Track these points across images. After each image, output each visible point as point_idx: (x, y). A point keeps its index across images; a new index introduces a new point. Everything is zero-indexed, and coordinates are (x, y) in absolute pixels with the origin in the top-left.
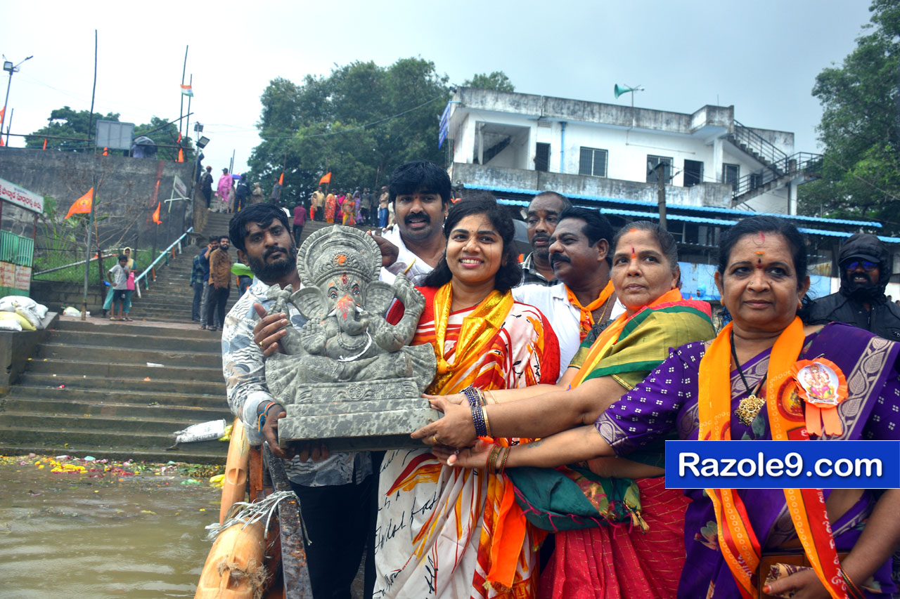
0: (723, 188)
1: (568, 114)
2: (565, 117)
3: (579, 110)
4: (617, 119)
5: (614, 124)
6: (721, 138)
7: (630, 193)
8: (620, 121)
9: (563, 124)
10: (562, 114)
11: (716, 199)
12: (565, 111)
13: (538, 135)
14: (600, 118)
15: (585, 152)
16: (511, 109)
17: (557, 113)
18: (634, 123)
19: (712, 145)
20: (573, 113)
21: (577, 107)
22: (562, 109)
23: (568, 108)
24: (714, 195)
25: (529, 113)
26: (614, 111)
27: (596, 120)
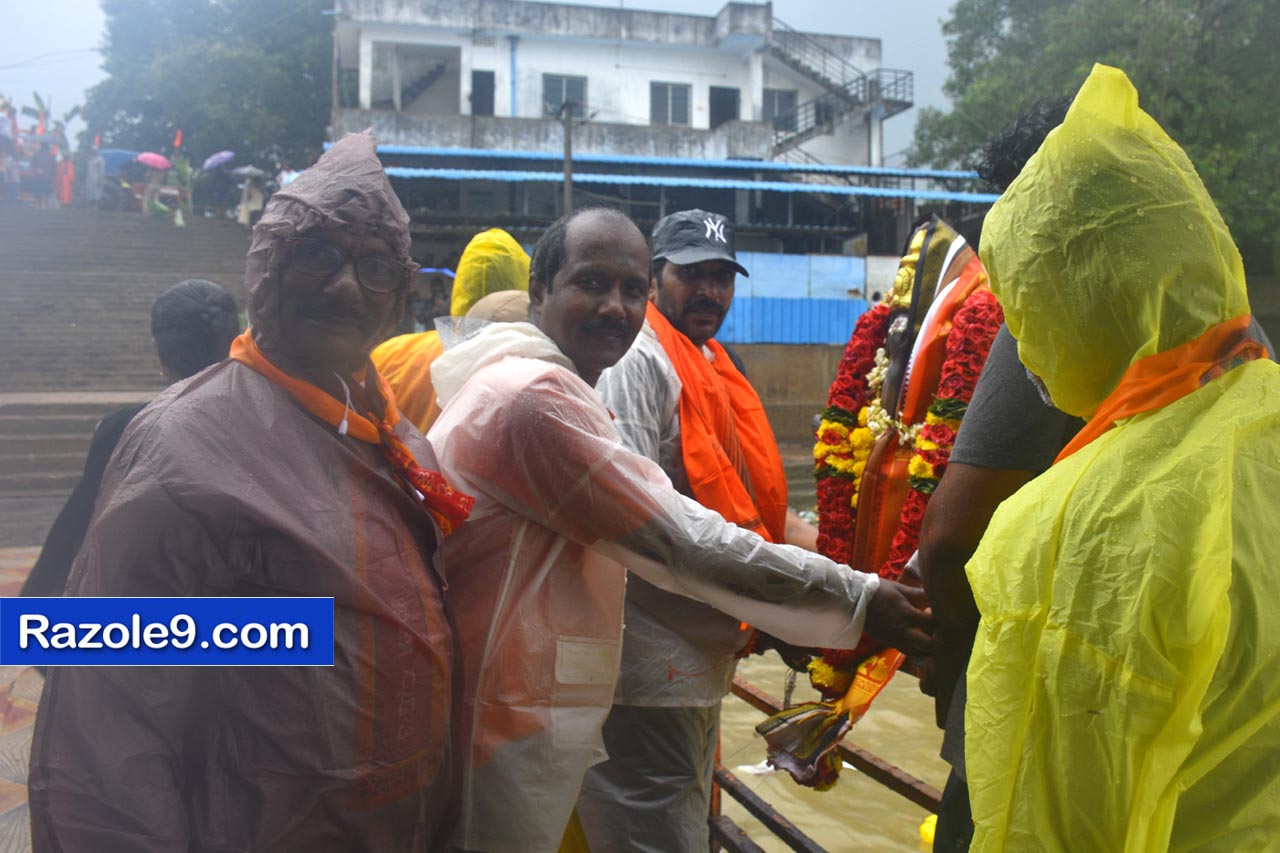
0: (758, 129)
1: (517, 24)
2: (514, 29)
3: (535, 17)
4: (596, 28)
5: (592, 36)
6: (759, 51)
7: (620, 143)
8: (602, 31)
9: (513, 41)
10: (507, 23)
11: (746, 145)
12: (511, 19)
13: (474, 59)
14: (568, 28)
15: (551, 83)
16: (424, 20)
17: (498, 22)
18: (624, 33)
19: (747, 64)
20: (526, 21)
21: (531, 13)
22: (507, 15)
23: (517, 15)
24: (744, 139)
25: (454, 24)
26: (591, 17)
27: (562, 32)
